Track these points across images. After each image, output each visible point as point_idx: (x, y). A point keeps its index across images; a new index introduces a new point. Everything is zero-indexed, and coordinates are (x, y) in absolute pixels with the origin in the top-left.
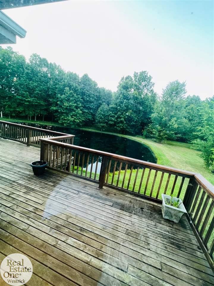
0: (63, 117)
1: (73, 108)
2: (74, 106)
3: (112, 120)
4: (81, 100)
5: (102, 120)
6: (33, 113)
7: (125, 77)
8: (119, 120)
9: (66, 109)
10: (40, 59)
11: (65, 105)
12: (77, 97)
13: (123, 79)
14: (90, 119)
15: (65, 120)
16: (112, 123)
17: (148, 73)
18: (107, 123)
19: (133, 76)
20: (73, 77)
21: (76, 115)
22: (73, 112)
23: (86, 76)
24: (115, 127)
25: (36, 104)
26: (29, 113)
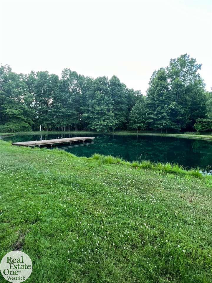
0: (95, 122)
1: (105, 111)
2: (105, 109)
3: (150, 118)
4: (112, 101)
5: (137, 120)
6: (67, 123)
7: (157, 71)
8: (160, 116)
9: (98, 114)
10: (71, 72)
11: (96, 110)
12: (108, 99)
13: (154, 73)
14: (123, 121)
15: (97, 125)
16: (150, 121)
17: (189, 56)
18: (143, 122)
19: (170, 64)
20: (102, 80)
21: (108, 119)
22: (105, 116)
23: (114, 77)
24: (156, 125)
25: (69, 114)
26: (63, 124)
